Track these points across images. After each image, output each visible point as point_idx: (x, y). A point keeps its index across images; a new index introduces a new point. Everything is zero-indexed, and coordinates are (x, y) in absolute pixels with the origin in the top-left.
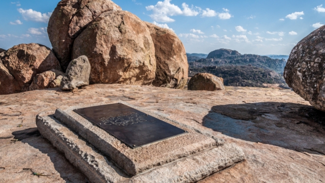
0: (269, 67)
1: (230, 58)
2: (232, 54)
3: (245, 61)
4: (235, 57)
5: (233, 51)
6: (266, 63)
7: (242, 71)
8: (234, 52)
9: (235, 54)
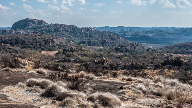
0: (75, 36)
1: (35, 28)
2: (38, 24)
3: (50, 31)
4: (41, 27)
5: (39, 21)
6: (72, 32)
7: (24, 39)
8: (41, 22)
9: (41, 24)
